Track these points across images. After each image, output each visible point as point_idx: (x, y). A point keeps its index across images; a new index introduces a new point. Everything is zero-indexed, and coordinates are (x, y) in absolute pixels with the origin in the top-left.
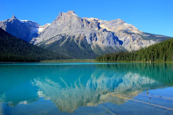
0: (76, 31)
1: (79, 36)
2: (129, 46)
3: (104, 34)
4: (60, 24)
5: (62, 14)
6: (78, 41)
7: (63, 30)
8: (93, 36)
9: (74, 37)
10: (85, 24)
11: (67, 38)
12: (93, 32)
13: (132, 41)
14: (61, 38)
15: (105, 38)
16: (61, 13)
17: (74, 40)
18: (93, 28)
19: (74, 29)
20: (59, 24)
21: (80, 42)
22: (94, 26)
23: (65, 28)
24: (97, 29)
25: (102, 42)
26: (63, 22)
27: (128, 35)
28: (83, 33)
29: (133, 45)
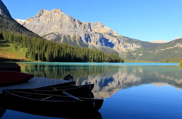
0: (69, 30)
1: (74, 36)
2: (117, 47)
3: (96, 35)
4: (46, 22)
5: (44, 11)
6: (75, 41)
7: (52, 28)
8: (88, 38)
9: (69, 36)
10: (77, 24)
11: (62, 37)
12: (86, 33)
13: (118, 43)
14: (56, 37)
15: (98, 40)
16: (43, 10)
17: (70, 39)
18: (86, 29)
19: (65, 28)
20: (44, 22)
21: (78, 42)
22: (86, 27)
23: (55, 27)
24: (89, 30)
25: (96, 43)
26: (50, 20)
27: (114, 38)
28: (76, 33)
29: (120, 47)
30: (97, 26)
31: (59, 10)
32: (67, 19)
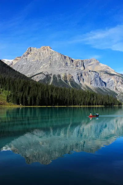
0: (60, 69)
1: (65, 76)
2: (115, 88)
3: (90, 74)
4: (34, 61)
5: (32, 49)
6: (66, 81)
7: (41, 68)
8: (80, 76)
9: (59, 76)
10: (69, 62)
11: (52, 77)
12: (79, 71)
13: (116, 83)
14: (45, 77)
15: (93, 79)
16: (30, 48)
17: (61, 79)
18: (78, 68)
19: (55, 67)
20: (33, 61)
21: (69, 83)
22: (79, 65)
23: (44, 66)
24: (82, 68)
25: (90, 83)
26: (38, 58)
27: (111, 76)
28: (67, 72)
29: (118, 87)
30: (91, 63)
31: (49, 47)
32: (57, 57)
